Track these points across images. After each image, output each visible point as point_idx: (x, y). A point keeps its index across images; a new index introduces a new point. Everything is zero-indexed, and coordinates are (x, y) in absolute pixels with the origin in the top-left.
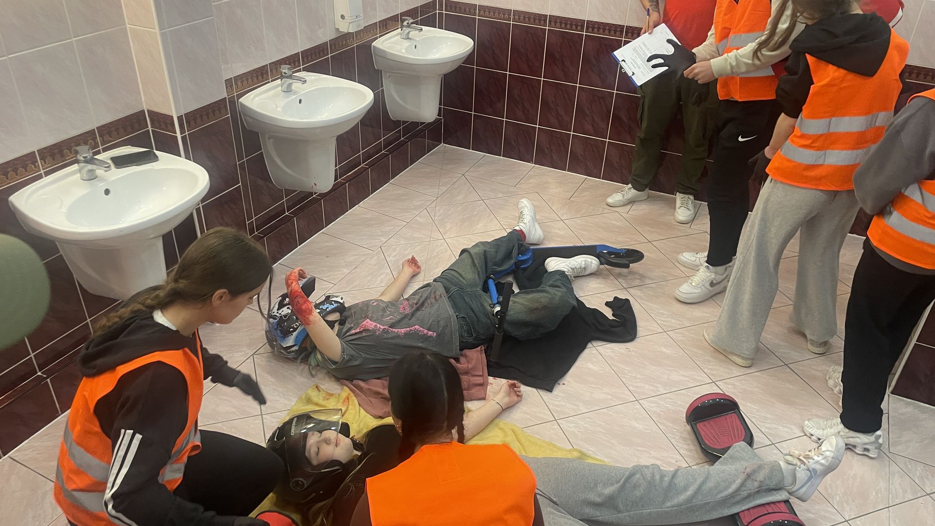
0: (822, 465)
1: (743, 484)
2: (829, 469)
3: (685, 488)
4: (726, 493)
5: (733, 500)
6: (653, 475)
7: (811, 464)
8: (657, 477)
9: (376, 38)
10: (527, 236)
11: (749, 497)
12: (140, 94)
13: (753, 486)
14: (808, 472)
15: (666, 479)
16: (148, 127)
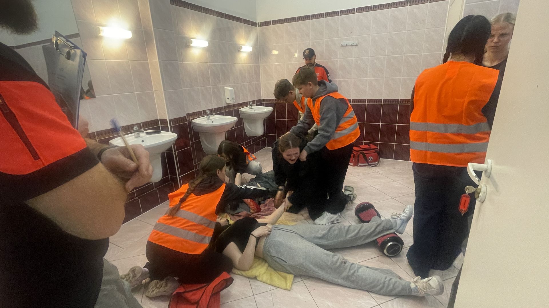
0: (405, 216)
2: (409, 218)
3: (354, 231)
4: (370, 231)
5: (373, 235)
6: (341, 227)
7: (401, 217)
8: (343, 227)
11: (380, 232)
12: (157, 113)
13: (380, 228)
14: (401, 220)
16: (159, 125)
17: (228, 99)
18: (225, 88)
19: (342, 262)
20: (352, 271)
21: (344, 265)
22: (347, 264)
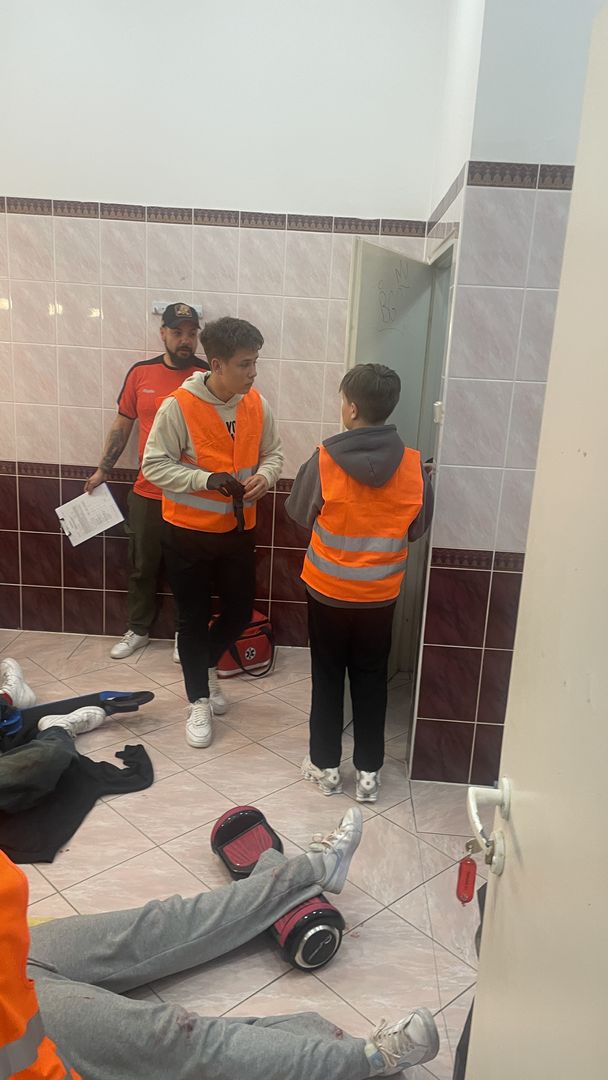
0: (346, 842)
1: (272, 889)
2: (354, 845)
3: (212, 911)
4: (256, 903)
5: (266, 911)
6: (173, 905)
7: (335, 844)
8: (178, 906)
10: (14, 699)
11: (282, 901)
13: (283, 887)
14: (334, 855)
15: (188, 906)
19: (182, 1028)
20: (211, 1051)
21: (188, 1037)
22: (195, 1032)
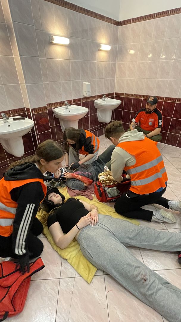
9: (96, 100)
12: (23, 103)
16: (26, 112)
17: (85, 92)
18: (84, 82)
